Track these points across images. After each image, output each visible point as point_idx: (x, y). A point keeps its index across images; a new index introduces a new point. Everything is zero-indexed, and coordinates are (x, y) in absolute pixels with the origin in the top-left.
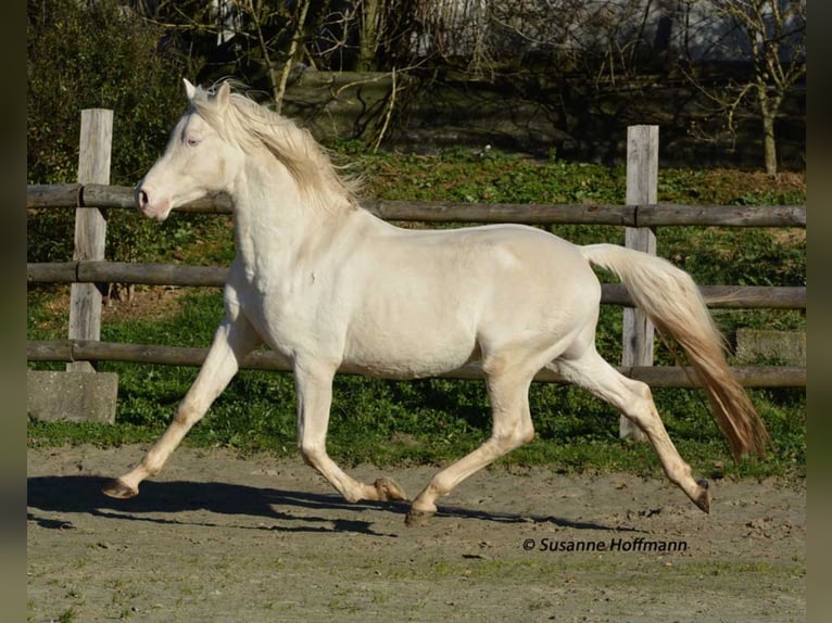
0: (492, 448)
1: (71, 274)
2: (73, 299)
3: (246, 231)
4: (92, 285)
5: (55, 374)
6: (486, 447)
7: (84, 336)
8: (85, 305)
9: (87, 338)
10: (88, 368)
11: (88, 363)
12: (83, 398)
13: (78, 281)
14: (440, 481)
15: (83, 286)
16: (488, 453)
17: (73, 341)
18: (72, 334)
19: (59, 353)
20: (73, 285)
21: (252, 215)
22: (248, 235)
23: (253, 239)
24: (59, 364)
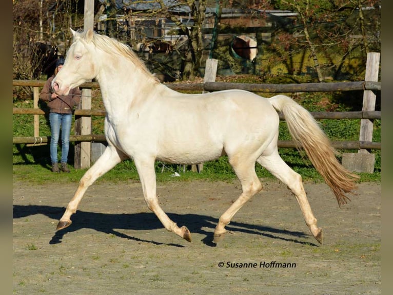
0: (244, 197)
1: (361, 116)
2: (361, 125)
3: (106, 97)
4: (368, 120)
5: (353, 154)
6: (241, 198)
7: (364, 139)
8: (365, 127)
9: (365, 140)
10: (366, 152)
11: (365, 150)
12: (362, 164)
13: (363, 118)
14: (224, 218)
15: (365, 120)
16: (243, 200)
17: (360, 141)
18: (361, 139)
19: (355, 146)
20: (362, 120)
21: (108, 89)
22: (107, 99)
23: (109, 100)
24: (354, 150)
